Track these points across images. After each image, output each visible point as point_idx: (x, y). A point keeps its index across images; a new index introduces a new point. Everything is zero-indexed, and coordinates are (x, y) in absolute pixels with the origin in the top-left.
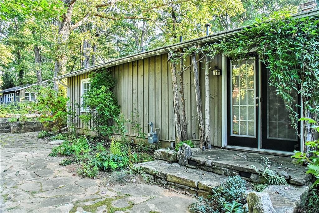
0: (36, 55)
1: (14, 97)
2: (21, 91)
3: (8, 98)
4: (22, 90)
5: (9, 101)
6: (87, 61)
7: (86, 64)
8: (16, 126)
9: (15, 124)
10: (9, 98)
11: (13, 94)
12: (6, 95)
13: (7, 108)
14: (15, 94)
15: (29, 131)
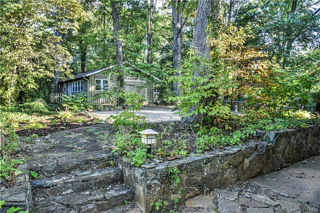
0: (115, 22)
1: (80, 86)
2: (90, 78)
3: (72, 87)
4: (91, 76)
5: (74, 91)
6: (177, 35)
7: (177, 38)
8: (156, 181)
9: (154, 176)
10: (74, 88)
11: (79, 83)
12: (70, 84)
13: (77, 101)
14: (82, 82)
15: (191, 194)
